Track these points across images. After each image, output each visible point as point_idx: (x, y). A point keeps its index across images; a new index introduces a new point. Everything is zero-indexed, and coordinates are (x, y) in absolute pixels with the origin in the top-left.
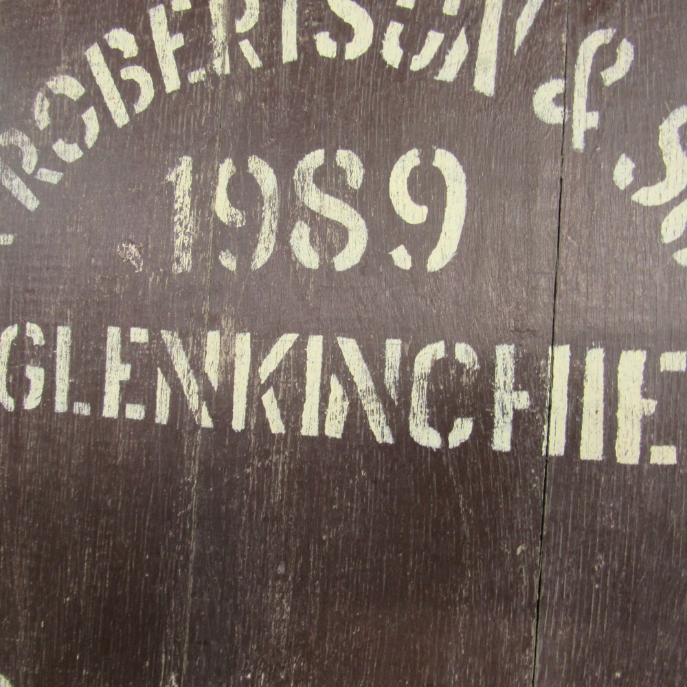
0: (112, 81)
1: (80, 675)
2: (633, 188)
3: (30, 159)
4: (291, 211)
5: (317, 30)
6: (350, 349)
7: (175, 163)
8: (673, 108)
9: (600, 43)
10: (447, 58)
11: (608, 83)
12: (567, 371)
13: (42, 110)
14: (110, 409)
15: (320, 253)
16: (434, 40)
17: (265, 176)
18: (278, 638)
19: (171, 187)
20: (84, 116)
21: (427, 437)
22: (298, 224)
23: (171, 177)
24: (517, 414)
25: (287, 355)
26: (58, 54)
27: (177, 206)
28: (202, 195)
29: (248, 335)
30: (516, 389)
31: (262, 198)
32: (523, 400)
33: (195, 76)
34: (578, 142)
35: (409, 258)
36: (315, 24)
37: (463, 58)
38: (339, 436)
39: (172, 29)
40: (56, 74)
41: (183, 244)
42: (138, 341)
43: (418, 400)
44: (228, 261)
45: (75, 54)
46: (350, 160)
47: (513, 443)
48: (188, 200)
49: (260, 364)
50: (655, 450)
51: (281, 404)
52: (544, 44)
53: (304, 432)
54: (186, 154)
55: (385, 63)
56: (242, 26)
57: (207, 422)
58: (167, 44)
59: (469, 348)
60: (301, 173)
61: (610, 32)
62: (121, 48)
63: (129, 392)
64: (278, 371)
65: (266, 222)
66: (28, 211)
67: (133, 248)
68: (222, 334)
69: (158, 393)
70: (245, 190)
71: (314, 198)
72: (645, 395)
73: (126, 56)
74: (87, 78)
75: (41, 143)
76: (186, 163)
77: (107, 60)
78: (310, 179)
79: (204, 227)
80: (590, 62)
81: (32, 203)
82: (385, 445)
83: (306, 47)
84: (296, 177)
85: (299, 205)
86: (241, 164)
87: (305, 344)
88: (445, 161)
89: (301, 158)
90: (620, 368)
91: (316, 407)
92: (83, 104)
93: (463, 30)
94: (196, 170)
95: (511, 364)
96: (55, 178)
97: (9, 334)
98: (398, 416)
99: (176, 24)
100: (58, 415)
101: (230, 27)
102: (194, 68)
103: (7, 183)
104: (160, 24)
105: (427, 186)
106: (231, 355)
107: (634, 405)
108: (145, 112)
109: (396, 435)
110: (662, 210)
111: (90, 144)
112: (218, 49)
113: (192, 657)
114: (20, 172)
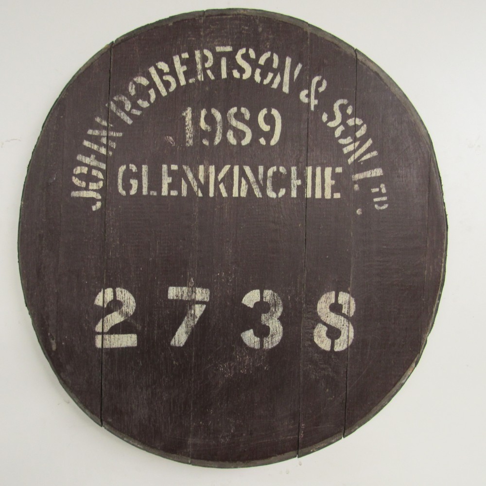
0: (160, 80)
1: (157, 284)
2: (327, 122)
3: (128, 106)
4: (227, 126)
5: (233, 69)
6: (247, 169)
7: (185, 110)
8: (337, 100)
9: (318, 80)
10: (275, 81)
11: (320, 92)
12: (311, 173)
13: (132, 89)
14: (165, 192)
15: (237, 140)
16: (270, 75)
17: (218, 116)
18: (228, 261)
19: (184, 118)
20: (149, 92)
21: (272, 194)
22: (229, 131)
23: (184, 114)
24: (298, 187)
25: (227, 172)
26: (138, 69)
27: (187, 124)
28: (196, 120)
29: (214, 166)
31: (216, 122)
32: (299, 182)
33: (191, 81)
34: (312, 108)
35: (265, 141)
37: (279, 81)
38: (245, 196)
39: (182, 64)
40: (137, 76)
41: (190, 137)
42: (174, 169)
43: (269, 184)
44: (206, 142)
45: (145, 70)
46: (245, 111)
47: (297, 195)
48: (190, 122)
49: (218, 175)
50: (335, 194)
51: (226, 188)
52: (302, 79)
53: (234, 196)
54: (189, 107)
55: (255, 81)
57: (200, 195)
58: (180, 69)
59: (284, 168)
61: (320, 77)
62: (163, 69)
63: (171, 187)
64: (224, 177)
65: (218, 130)
66: (128, 124)
67: (171, 138)
68: (204, 166)
69: (182, 186)
70: (210, 119)
71: (234, 122)
72: (332, 179)
73: (165, 72)
74: (149, 77)
75: (132, 100)
76: (189, 110)
77: (157, 72)
78: (233, 117)
79: (197, 131)
80: (315, 85)
81: (130, 122)
82: (260, 198)
83: (230, 74)
84: (228, 116)
85: (229, 124)
86: (209, 111)
87: (233, 168)
88: (275, 112)
89: (230, 110)
90: (325, 172)
91: (237, 188)
92: (149, 87)
93: (279, 73)
94: (193, 112)
95: (296, 172)
96: (138, 113)
97: (122, 169)
98: (263, 189)
99: (183, 62)
100: (144, 196)
101: (203, 65)
102: (191, 78)
103: (118, 114)
104: (177, 62)
105: (269, 119)
106: (208, 173)
107: (329, 182)
108: (173, 91)
109: (262, 195)
110: (335, 128)
111: (152, 102)
112: (199, 72)
113: (198, 271)
114: (124, 110)
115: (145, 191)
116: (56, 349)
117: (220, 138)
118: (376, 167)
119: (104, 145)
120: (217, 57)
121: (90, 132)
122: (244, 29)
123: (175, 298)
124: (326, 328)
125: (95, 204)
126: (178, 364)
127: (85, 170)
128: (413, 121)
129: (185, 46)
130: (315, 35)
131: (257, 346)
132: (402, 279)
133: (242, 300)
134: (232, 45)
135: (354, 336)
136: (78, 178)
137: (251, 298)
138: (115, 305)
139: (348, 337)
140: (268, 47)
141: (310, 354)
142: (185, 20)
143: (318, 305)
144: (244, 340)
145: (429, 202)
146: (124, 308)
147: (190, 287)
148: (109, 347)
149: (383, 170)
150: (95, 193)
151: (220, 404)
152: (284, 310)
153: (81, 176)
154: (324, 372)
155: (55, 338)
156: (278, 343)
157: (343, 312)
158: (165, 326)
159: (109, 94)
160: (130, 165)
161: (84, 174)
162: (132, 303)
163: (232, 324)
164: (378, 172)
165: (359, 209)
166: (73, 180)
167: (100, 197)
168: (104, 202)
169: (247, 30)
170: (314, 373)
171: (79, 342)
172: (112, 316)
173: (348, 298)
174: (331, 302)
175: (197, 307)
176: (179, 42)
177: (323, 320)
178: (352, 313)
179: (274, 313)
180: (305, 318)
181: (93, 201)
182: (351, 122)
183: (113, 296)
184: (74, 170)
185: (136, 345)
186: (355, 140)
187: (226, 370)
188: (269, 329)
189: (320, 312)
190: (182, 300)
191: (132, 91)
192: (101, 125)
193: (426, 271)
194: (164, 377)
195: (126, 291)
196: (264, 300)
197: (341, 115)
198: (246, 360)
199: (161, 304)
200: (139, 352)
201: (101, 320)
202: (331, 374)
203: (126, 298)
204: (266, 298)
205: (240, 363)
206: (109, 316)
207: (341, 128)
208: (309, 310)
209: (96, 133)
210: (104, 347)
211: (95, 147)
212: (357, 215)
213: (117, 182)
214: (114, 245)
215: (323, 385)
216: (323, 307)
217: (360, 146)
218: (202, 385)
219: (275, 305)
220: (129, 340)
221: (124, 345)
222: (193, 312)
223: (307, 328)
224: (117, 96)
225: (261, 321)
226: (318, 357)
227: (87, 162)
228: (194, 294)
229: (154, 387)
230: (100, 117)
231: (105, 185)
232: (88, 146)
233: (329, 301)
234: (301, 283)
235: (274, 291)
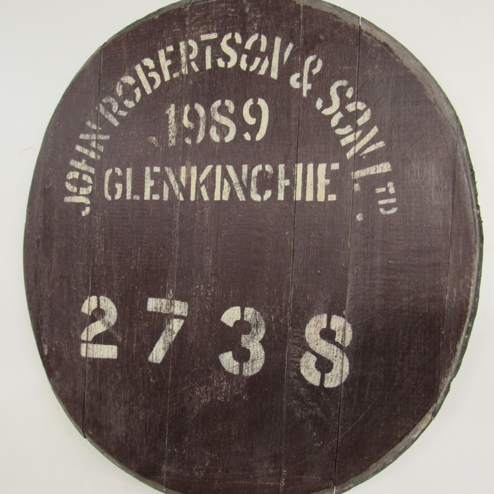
0: (145, 78)
1: (137, 295)
2: (322, 109)
3: (115, 107)
4: (210, 122)
5: (218, 58)
6: (230, 169)
7: (169, 107)
8: (335, 81)
9: (311, 60)
10: (262, 67)
11: (314, 74)
12: (302, 172)
13: (119, 89)
14: (147, 197)
15: (220, 136)
16: (257, 60)
17: (201, 110)
18: (207, 272)
19: (167, 116)
20: (135, 91)
21: (256, 197)
22: (212, 127)
23: (168, 112)
25: (209, 173)
26: (125, 68)
27: (170, 122)
28: (179, 118)
29: (196, 167)
30: (285, 179)
31: (200, 118)
32: (287, 182)
33: (175, 75)
34: (305, 94)
35: (250, 137)
36: (217, 55)
37: (267, 66)
38: (227, 200)
39: (167, 58)
40: (124, 75)
41: (172, 136)
42: (156, 171)
43: (253, 185)
44: (188, 141)
45: (131, 68)
46: (230, 103)
47: (285, 198)
48: (174, 120)
49: (200, 177)
50: (329, 196)
51: (207, 190)
52: (294, 61)
53: (215, 199)
54: (173, 103)
55: (241, 69)
56: (192, 57)
57: (182, 199)
58: (165, 64)
59: (270, 166)
60: (214, 109)
61: (315, 56)
62: (148, 65)
63: (154, 190)
64: (206, 179)
65: (201, 127)
66: (115, 126)
67: (154, 138)
68: (186, 167)
69: (164, 190)
70: (194, 116)
71: (218, 117)
72: (326, 178)
73: (150, 68)
74: (136, 77)
75: (119, 101)
76: (173, 107)
77: (143, 70)
78: (216, 111)
79: (179, 129)
80: (308, 67)
81: (116, 124)
82: (243, 201)
83: (214, 64)
84: (211, 110)
85: (212, 120)
86: (192, 106)
87: (215, 169)
88: (262, 102)
89: (213, 103)
90: (318, 170)
91: (219, 190)
92: (135, 86)
93: (267, 57)
94: (176, 109)
95: (283, 170)
96: (125, 114)
97: (109, 172)
98: (247, 191)
99: (168, 56)
100: (128, 200)
101: (188, 57)
102: (175, 72)
103: (106, 117)
104: (162, 56)
105: (256, 111)
106: (190, 174)
107: (323, 182)
108: (157, 88)
109: (246, 198)
110: (331, 116)
111: (138, 101)
112: (183, 65)
113: (177, 283)
114: (112, 112)
115: (128, 196)
116: (48, 354)
117: (203, 135)
118: (383, 162)
119: (93, 149)
120: (202, 46)
121: (82, 136)
122: (230, 12)
123: (154, 310)
124: (314, 358)
125: (84, 209)
126: (154, 382)
127: (76, 175)
128: (432, 100)
129: (170, 38)
130: (310, 8)
131: (236, 372)
132: (413, 304)
133: (221, 317)
134: (217, 31)
135: (350, 371)
136: (71, 184)
137: (231, 316)
138: (99, 313)
139: (342, 371)
140: (256, 28)
141: (296, 387)
142: (171, 11)
143: (307, 328)
144: (222, 363)
145: (453, 205)
146: (106, 318)
147: (169, 299)
148: (92, 357)
149: (391, 164)
150: (85, 198)
151: (196, 432)
152: (267, 333)
153: (72, 182)
154: (311, 411)
155: (47, 342)
156: (258, 371)
157: (336, 340)
158: (144, 340)
159: (99, 96)
160: (116, 168)
161: (75, 179)
162: (113, 313)
163: (210, 344)
164: (385, 167)
165: (360, 214)
166: (66, 186)
167: (89, 202)
168: (92, 208)
169: (233, 13)
170: (300, 411)
171: (67, 349)
172: (95, 325)
173: (342, 324)
174: (322, 327)
175: (175, 321)
176: (164, 36)
177: (312, 348)
178: (347, 343)
179: (255, 335)
180: (291, 344)
181: (82, 206)
182: (351, 107)
183: (97, 305)
184: (68, 175)
185: (116, 357)
186: (356, 128)
187: (203, 395)
188: (250, 353)
189: (308, 338)
190: (160, 313)
191: (119, 92)
192: (91, 129)
193: (447, 295)
194: (141, 394)
195: (108, 300)
196: (245, 319)
197: (339, 99)
198: (223, 386)
199: (141, 316)
200: (118, 365)
201: (86, 328)
202: (320, 414)
203: (109, 307)
204: (247, 316)
205: (217, 388)
206: (93, 325)
207: (339, 115)
208: (295, 334)
209: (87, 137)
210: (88, 356)
211: (86, 151)
212: (358, 221)
213: (103, 186)
214: (99, 251)
215: (310, 426)
216: (313, 332)
217: (362, 137)
218: (177, 408)
219: (257, 326)
220: (109, 352)
221: (105, 356)
222: (171, 327)
223: (292, 355)
224: (106, 98)
225: (241, 343)
226: (304, 392)
227: (78, 167)
228: (173, 307)
229: (131, 403)
230: (91, 120)
231: (93, 190)
232: (80, 151)
233: (320, 325)
234: (287, 301)
235: (257, 309)
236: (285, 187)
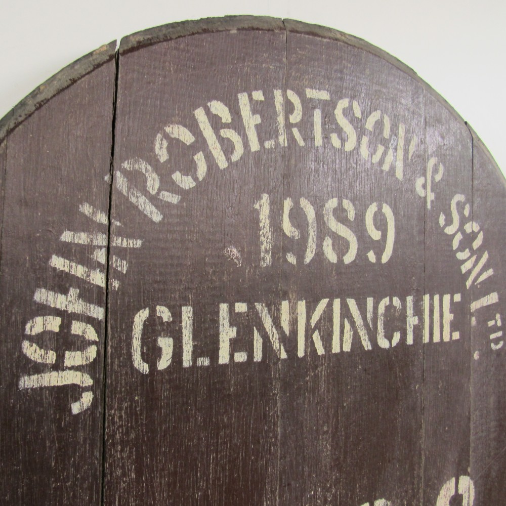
0: (214, 137)
2: (445, 227)
3: (153, 183)
4: (323, 231)
5: (332, 132)
6: (352, 303)
7: (259, 198)
8: (455, 194)
9: (434, 163)
10: (386, 159)
11: (436, 181)
12: (429, 306)
13: (161, 148)
14: (224, 358)
15: (337, 254)
16: (381, 149)
17: (310, 212)
18: (326, 466)
19: (257, 212)
20: (195, 157)
21: (384, 343)
22: (326, 238)
23: (257, 206)
25: (324, 311)
26: (173, 108)
27: (261, 225)
28: (276, 218)
29: (304, 301)
30: (414, 316)
31: (308, 222)
32: (416, 320)
33: (268, 144)
34: (429, 206)
35: (374, 257)
37: (392, 160)
38: (349, 350)
39: (254, 111)
40: (172, 122)
41: (266, 249)
42: (240, 311)
43: (380, 326)
44: (291, 259)
45: (187, 112)
46: (349, 205)
47: (414, 340)
48: (268, 221)
49: (311, 318)
50: (453, 334)
51: (322, 338)
53: (333, 351)
54: (265, 192)
55: (362, 156)
56: (293, 119)
57: (284, 355)
58: (251, 121)
59: (398, 299)
60: (327, 210)
61: (437, 159)
62: (220, 115)
63: (236, 345)
64: (320, 320)
65: (311, 237)
66: (154, 222)
67: (235, 251)
68: (290, 302)
69: (255, 343)
70: (297, 217)
71: (333, 225)
72: (451, 312)
73: (224, 121)
74: (196, 131)
75: (162, 172)
76: (266, 198)
77: (210, 120)
78: (331, 214)
79: (277, 238)
80: (431, 170)
81: (157, 217)
82: (368, 350)
83: (327, 139)
84: (324, 212)
85: (326, 228)
86: (296, 202)
87: (332, 304)
88: (387, 210)
89: (327, 202)
90: (443, 302)
91: (338, 337)
92: (194, 148)
93: (391, 147)
94: (272, 203)
95: (412, 305)
96: (174, 199)
97: (141, 316)
98: (373, 336)
99: (256, 108)
100: (185, 369)
101: (287, 119)
102: (268, 139)
103: (133, 200)
104: (245, 105)
106: (295, 314)
107: (448, 317)
108: (238, 162)
109: (372, 345)
110: (453, 236)
111: (201, 179)
112: (281, 130)
113: (281, 497)
114: (145, 192)
115: (187, 361)
117: (314, 251)
119: (99, 264)
121: (67, 236)
125: (77, 398)
127: (54, 324)
129: (257, 77)
134: (329, 90)
136: (38, 344)
143: (437, 503)
149: (498, 294)
150: (79, 373)
153: (40, 340)
159: (112, 154)
161: (51, 332)
165: (476, 352)
166: (25, 351)
167: (89, 381)
168: (98, 392)
173: (468, 483)
174: (451, 495)
176: (247, 69)
178: (471, 503)
181: (74, 391)
182: (468, 228)
184: (28, 326)
186: (473, 252)
192: (93, 222)
197: (458, 217)
207: (459, 237)
209: (82, 238)
211: (79, 271)
212: (475, 360)
213: (129, 345)
214: (124, 482)
217: (476, 262)
224: (131, 161)
227: (58, 306)
230: (91, 203)
231: (103, 356)
232: (62, 268)
233: (449, 493)
234: (418, 476)
235: (388, 499)
236: (414, 326)
